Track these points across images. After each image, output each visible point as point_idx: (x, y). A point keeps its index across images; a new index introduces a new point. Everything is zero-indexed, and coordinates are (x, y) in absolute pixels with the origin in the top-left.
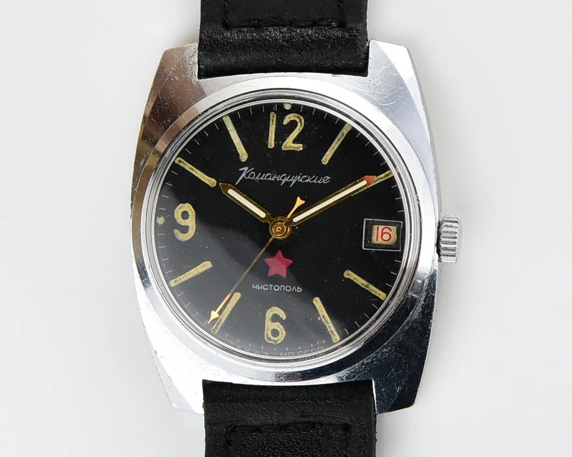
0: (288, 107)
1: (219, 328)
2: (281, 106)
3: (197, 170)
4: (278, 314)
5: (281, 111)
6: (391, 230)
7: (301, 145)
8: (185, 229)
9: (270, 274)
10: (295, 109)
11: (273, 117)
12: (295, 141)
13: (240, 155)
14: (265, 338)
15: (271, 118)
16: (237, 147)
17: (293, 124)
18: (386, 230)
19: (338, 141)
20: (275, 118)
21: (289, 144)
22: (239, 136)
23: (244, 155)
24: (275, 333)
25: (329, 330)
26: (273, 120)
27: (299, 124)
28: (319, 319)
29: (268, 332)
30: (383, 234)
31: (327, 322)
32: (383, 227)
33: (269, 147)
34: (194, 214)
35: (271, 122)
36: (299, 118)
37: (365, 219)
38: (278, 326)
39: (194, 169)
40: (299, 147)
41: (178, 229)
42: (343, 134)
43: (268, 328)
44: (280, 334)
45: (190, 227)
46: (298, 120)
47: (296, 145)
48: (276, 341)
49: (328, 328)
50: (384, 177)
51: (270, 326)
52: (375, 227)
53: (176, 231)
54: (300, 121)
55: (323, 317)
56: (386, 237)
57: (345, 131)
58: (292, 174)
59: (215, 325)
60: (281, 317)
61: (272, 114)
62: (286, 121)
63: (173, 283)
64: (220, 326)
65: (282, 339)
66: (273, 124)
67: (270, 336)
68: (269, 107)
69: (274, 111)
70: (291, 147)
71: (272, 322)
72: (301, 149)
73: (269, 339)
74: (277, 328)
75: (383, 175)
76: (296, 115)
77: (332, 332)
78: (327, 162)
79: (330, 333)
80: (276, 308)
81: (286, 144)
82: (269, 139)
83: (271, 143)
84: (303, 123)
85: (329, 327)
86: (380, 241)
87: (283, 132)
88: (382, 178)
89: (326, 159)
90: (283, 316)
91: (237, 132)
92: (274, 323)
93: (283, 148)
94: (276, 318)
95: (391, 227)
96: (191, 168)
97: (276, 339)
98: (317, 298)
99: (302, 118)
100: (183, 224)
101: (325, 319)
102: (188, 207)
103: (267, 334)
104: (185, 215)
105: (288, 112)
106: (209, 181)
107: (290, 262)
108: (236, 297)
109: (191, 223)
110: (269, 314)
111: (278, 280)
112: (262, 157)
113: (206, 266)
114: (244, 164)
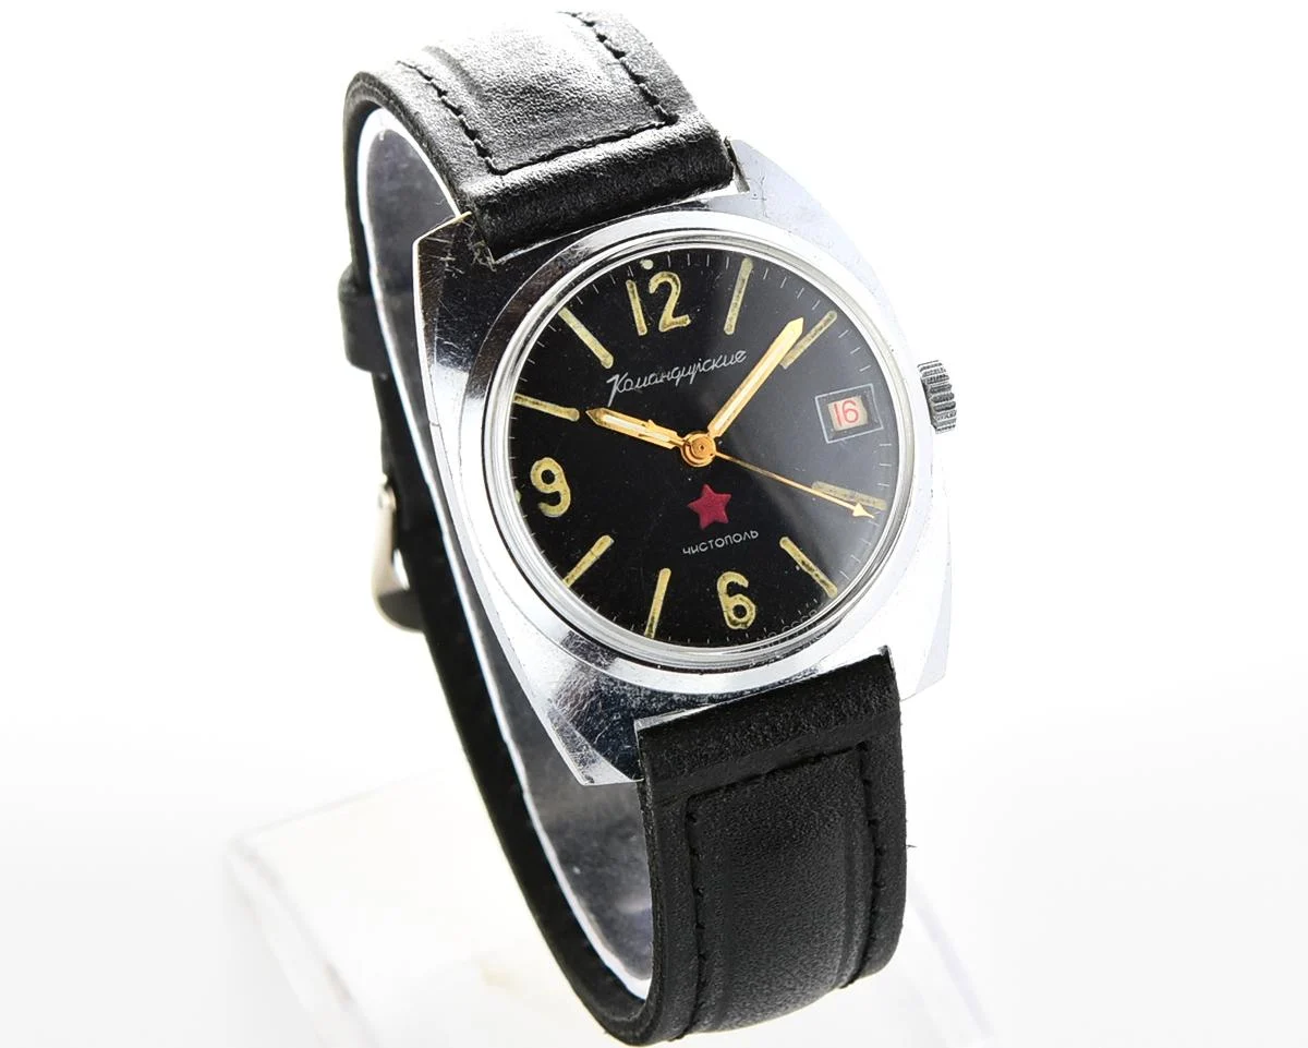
0: (648, 265)
1: (654, 630)
2: (636, 265)
3: (544, 403)
4: (735, 580)
5: (642, 277)
6: (854, 404)
7: (687, 316)
8: (554, 499)
9: (704, 522)
10: (660, 262)
11: (632, 288)
12: (675, 314)
13: (601, 359)
14: (728, 624)
15: (629, 289)
16: (593, 349)
17: (665, 289)
18: (849, 406)
19: (740, 292)
20: (635, 288)
21: (669, 320)
22: (590, 331)
23: (606, 359)
24: (740, 611)
25: (818, 581)
26: (633, 292)
27: (674, 286)
28: (798, 568)
29: (729, 613)
30: (845, 412)
31: (810, 569)
32: (843, 401)
33: (641, 334)
34: (561, 470)
35: (631, 295)
36: (670, 276)
37: (816, 398)
38: (741, 600)
39: (540, 402)
40: (685, 320)
41: (545, 502)
42: (744, 281)
43: (727, 607)
44: (748, 610)
45: (561, 491)
46: (670, 280)
47: (678, 319)
48: (745, 623)
49: (815, 578)
50: (825, 325)
51: (728, 603)
52: (831, 406)
53: (543, 506)
54: (674, 279)
55: (803, 563)
56: (851, 416)
57: (744, 274)
58: (687, 363)
59: (647, 628)
60: (740, 583)
61: (628, 284)
62: (653, 286)
63: (570, 580)
64: (655, 627)
65: (753, 617)
66: (634, 297)
67: (734, 618)
68: (621, 274)
69: (631, 278)
70: (673, 323)
71: (730, 596)
72: (689, 322)
73: (734, 623)
74: (741, 603)
75: (821, 323)
76: (665, 273)
77: (823, 582)
78: (733, 328)
79: (822, 585)
80: (729, 573)
81: (664, 321)
82: (637, 321)
83: (642, 328)
84: (679, 282)
85: (817, 575)
86: (845, 425)
87: (653, 306)
88: (821, 328)
89: (730, 325)
90: (743, 581)
91: (586, 327)
92: (733, 598)
93: (661, 329)
94: (733, 589)
95: (852, 399)
96: (534, 403)
97: (744, 620)
98: (783, 539)
99: (675, 275)
100: (549, 492)
101: (807, 566)
102: (548, 464)
103: (730, 618)
104: (548, 477)
105: (652, 273)
106: (569, 414)
107: (726, 497)
108: (665, 576)
109: (561, 485)
110: (722, 585)
111: (717, 530)
112: (634, 352)
113: (604, 543)
114: (611, 372)
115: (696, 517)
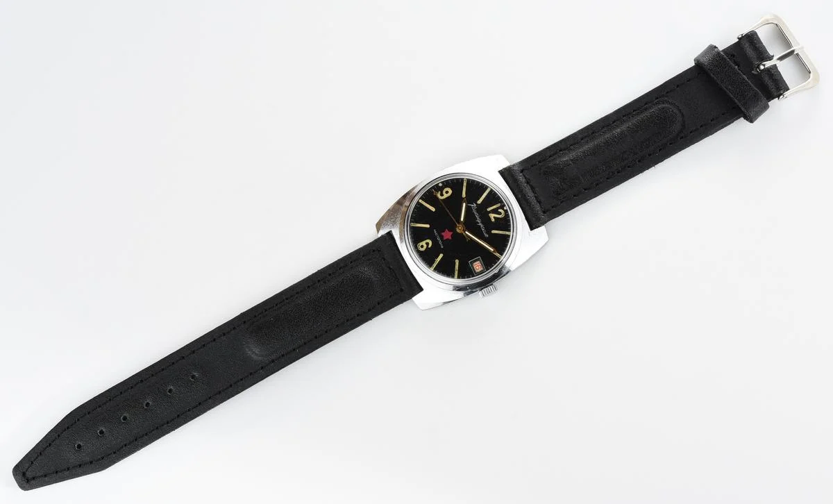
0: (505, 208)
2: (504, 205)
4: (430, 244)
5: (502, 207)
8: (442, 195)
9: (443, 234)
10: (506, 211)
11: (499, 205)
12: (494, 217)
14: (418, 245)
16: (481, 198)
17: (500, 213)
19: (501, 233)
21: (492, 216)
22: (486, 197)
23: (479, 202)
24: (422, 246)
25: (433, 265)
29: (421, 244)
33: (487, 209)
34: (449, 195)
38: (425, 246)
40: (493, 220)
45: (444, 196)
46: (502, 214)
48: (420, 249)
51: (424, 243)
53: (440, 192)
55: (437, 261)
56: (477, 268)
57: (507, 233)
58: (482, 223)
59: (412, 224)
62: (500, 210)
63: (420, 201)
64: (413, 226)
65: (422, 250)
66: (496, 206)
67: (420, 246)
68: (501, 202)
69: (501, 204)
76: (504, 213)
80: (431, 242)
83: (489, 209)
84: (502, 217)
87: (495, 211)
88: (497, 255)
89: (494, 232)
90: (430, 246)
91: (487, 195)
93: (490, 214)
94: (427, 244)
96: (465, 185)
98: (442, 255)
99: (504, 215)
100: (444, 193)
102: (450, 192)
104: (447, 192)
105: (503, 209)
106: (464, 195)
107: (450, 238)
108: (428, 226)
109: (446, 196)
110: (428, 241)
111: (442, 237)
112: (482, 209)
113: (433, 209)
114: (476, 204)
115: (444, 232)
